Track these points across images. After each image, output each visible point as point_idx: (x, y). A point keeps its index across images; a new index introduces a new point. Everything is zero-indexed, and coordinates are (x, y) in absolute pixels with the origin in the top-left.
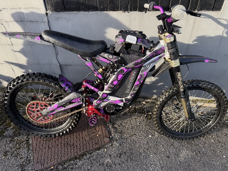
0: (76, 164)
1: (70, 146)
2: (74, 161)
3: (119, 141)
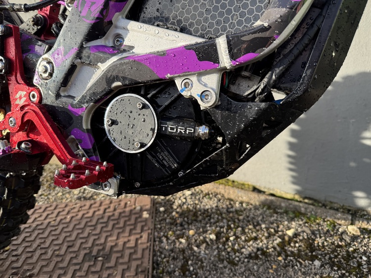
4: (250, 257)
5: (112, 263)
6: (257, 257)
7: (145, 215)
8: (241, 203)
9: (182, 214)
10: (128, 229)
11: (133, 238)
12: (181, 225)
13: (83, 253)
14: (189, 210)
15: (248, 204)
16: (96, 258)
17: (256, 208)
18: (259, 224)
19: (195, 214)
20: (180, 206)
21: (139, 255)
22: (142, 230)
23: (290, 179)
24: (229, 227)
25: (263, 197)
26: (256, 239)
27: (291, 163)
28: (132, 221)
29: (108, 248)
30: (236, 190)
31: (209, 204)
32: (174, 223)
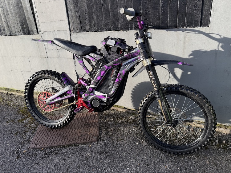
0: (61, 151)
1: (63, 137)
2: (61, 148)
3: (105, 142)
4: (120, 123)
5: (91, 126)
6: (121, 123)
7: (97, 116)
8: (121, 112)
9: (105, 115)
10: (93, 119)
11: (94, 121)
12: (105, 117)
13: (84, 124)
14: (107, 114)
15: (122, 112)
16: (87, 125)
17: (124, 113)
18: (123, 117)
19: (109, 115)
20: (105, 113)
21: (96, 124)
22: (96, 119)
23: (132, 105)
24: (116, 118)
25: (126, 110)
26: (122, 120)
27: (132, 101)
28: (94, 117)
29: (89, 123)
30: (120, 109)
31: (112, 112)
32: (103, 117)
